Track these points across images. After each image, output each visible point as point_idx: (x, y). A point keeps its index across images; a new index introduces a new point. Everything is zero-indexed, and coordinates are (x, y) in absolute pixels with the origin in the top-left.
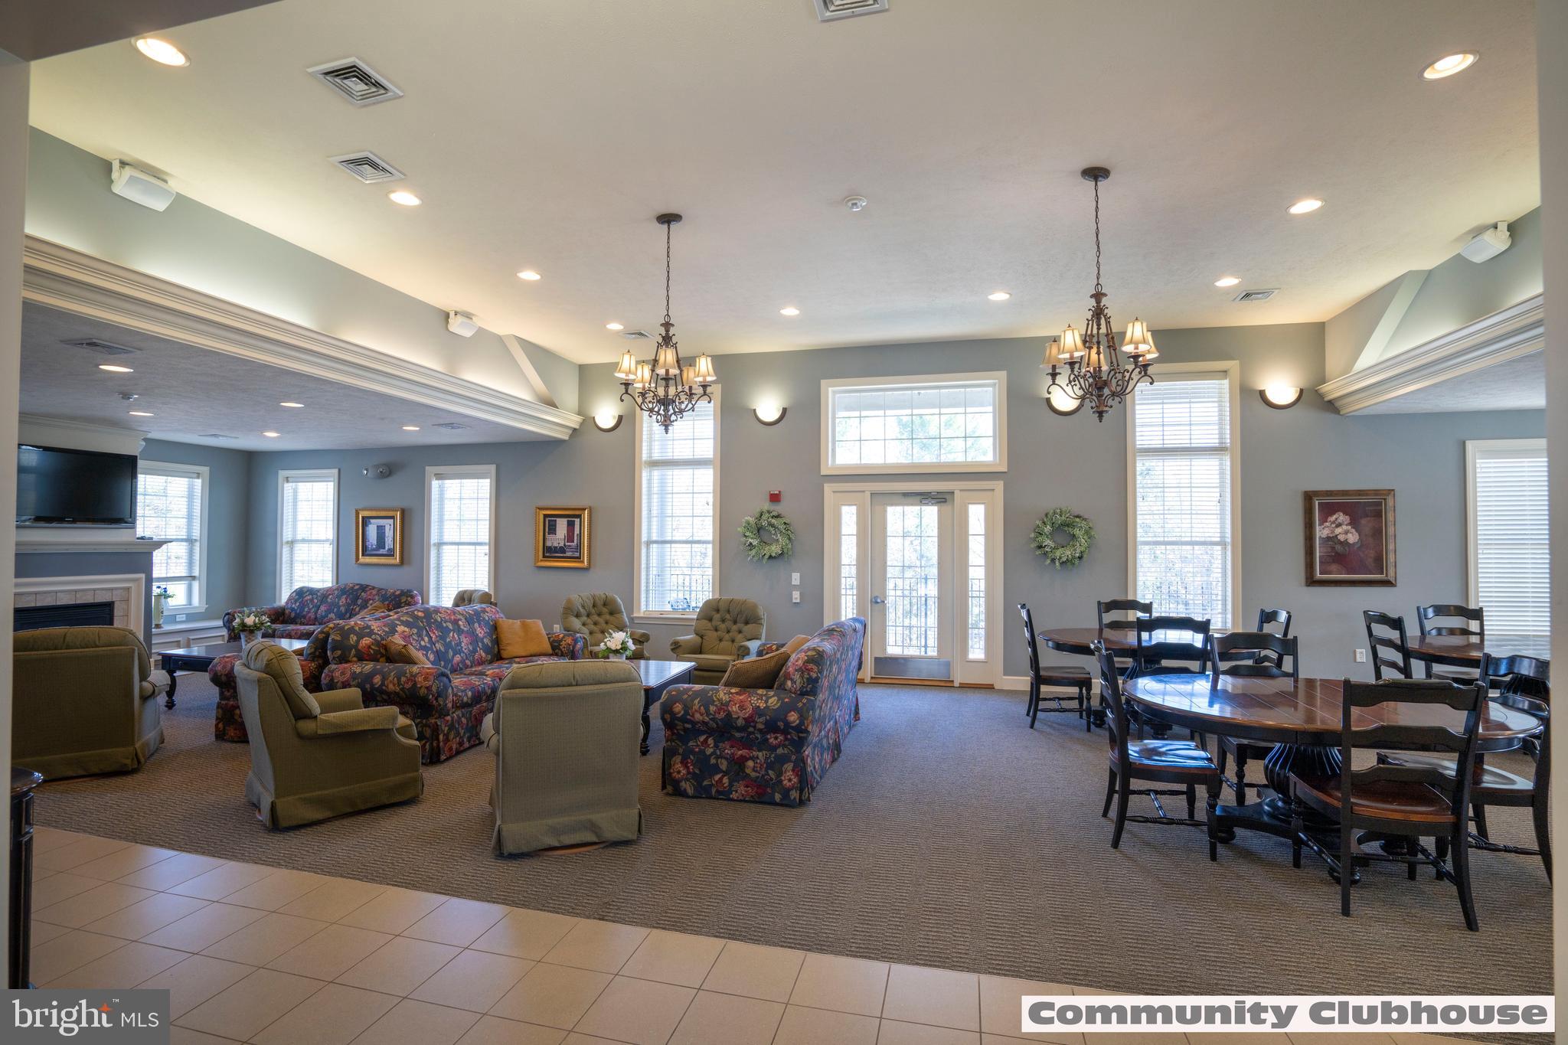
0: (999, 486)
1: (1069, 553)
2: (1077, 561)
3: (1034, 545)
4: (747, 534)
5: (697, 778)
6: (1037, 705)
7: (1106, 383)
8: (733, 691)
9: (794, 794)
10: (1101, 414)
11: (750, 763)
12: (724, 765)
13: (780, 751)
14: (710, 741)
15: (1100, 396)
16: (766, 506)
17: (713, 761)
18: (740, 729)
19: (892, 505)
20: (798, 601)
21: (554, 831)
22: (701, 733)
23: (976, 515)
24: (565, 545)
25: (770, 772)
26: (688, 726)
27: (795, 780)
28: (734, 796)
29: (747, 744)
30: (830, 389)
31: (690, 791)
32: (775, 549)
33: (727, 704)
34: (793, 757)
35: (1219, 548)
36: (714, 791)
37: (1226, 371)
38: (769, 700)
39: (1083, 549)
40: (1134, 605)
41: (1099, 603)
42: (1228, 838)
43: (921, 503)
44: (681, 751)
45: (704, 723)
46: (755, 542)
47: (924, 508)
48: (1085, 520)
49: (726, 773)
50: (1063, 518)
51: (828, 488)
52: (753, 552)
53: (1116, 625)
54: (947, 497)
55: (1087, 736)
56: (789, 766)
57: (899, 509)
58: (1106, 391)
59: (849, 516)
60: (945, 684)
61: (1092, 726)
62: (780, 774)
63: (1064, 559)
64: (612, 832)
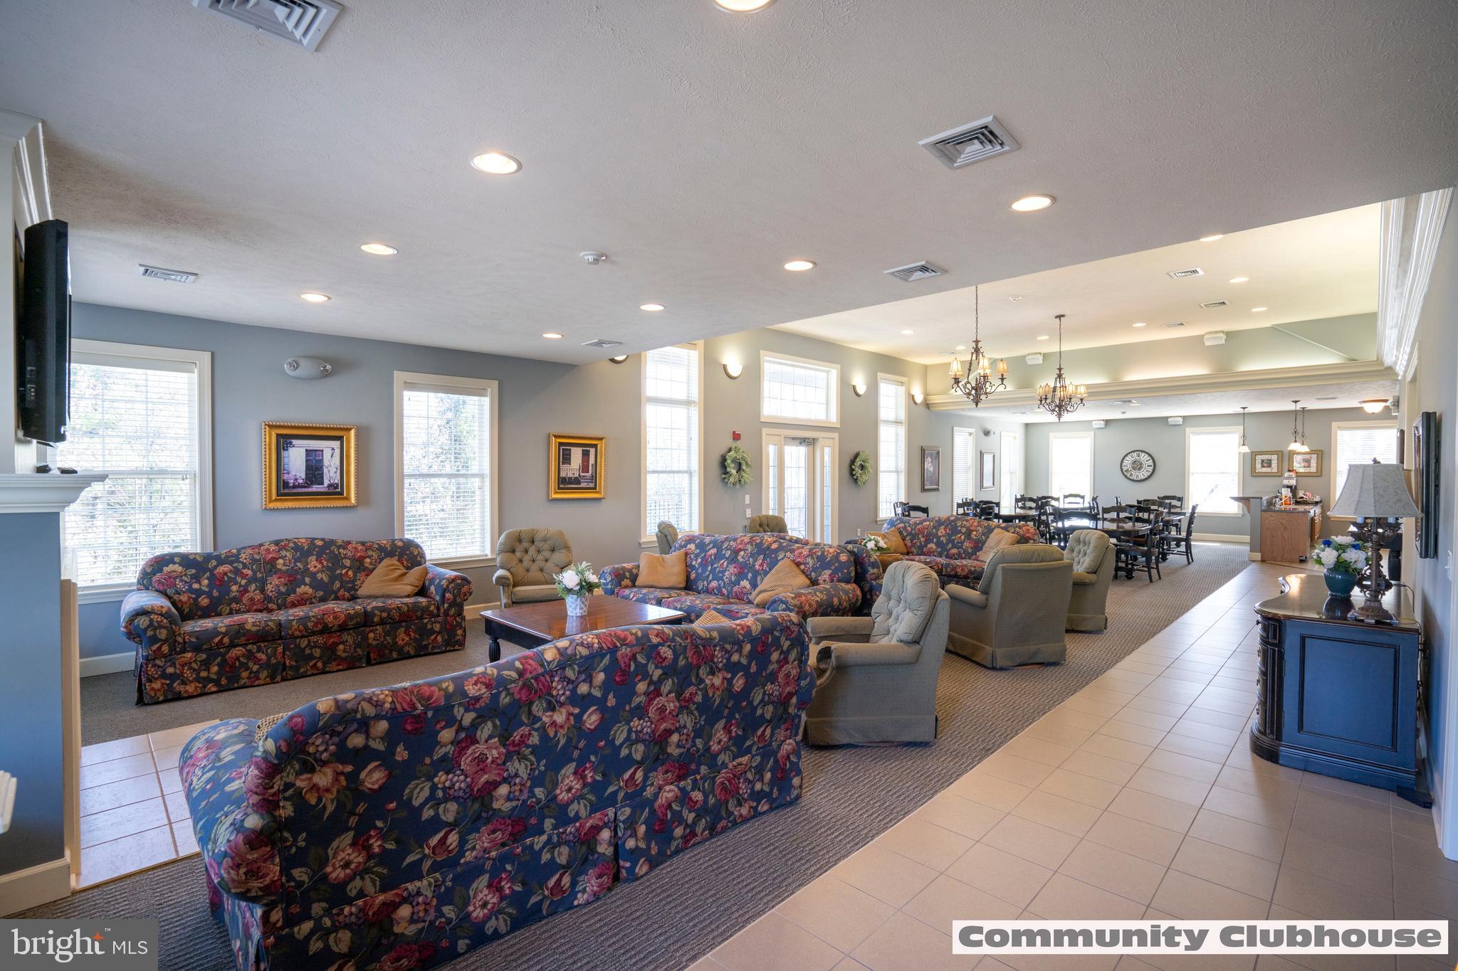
24: (579, 475)
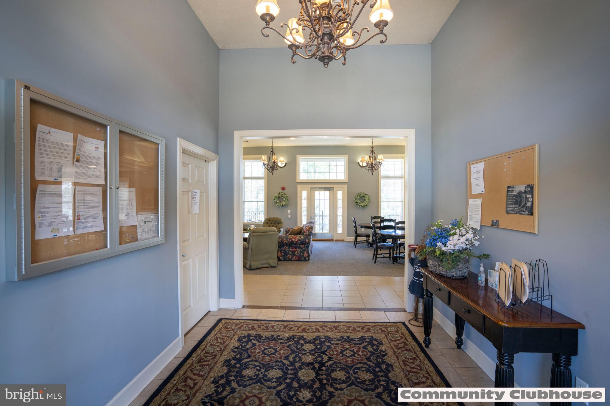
0: (346, 186)
1: (364, 204)
2: (366, 206)
3: (355, 202)
4: (276, 199)
5: (284, 256)
6: (356, 242)
7: (374, 167)
8: (292, 236)
9: (307, 258)
10: (372, 174)
11: (296, 252)
12: (290, 253)
13: (303, 249)
14: (287, 247)
15: (372, 170)
16: (281, 191)
17: (287, 252)
18: (294, 244)
19: (316, 191)
20: (290, 218)
21: (261, 264)
22: (285, 245)
23: (340, 194)
25: (301, 254)
26: (282, 244)
27: (307, 255)
28: (293, 260)
29: (295, 248)
30: (299, 158)
31: (282, 259)
32: (284, 203)
33: (292, 238)
34: (306, 250)
35: (401, 203)
36: (288, 259)
37: (403, 157)
38: (301, 237)
39: (367, 203)
40: (380, 217)
41: (371, 217)
42: (396, 261)
43: (324, 190)
44: (280, 250)
45: (286, 243)
46: (278, 201)
47: (325, 192)
48: (368, 195)
49: (291, 255)
50: (362, 195)
51: (299, 186)
52: (277, 204)
53: (375, 222)
54: (332, 189)
55: (368, 249)
56: (306, 252)
57: (318, 192)
58: (374, 169)
59: (304, 194)
60: (332, 240)
61: (370, 247)
62: (303, 254)
63: (363, 206)
64: (272, 265)
